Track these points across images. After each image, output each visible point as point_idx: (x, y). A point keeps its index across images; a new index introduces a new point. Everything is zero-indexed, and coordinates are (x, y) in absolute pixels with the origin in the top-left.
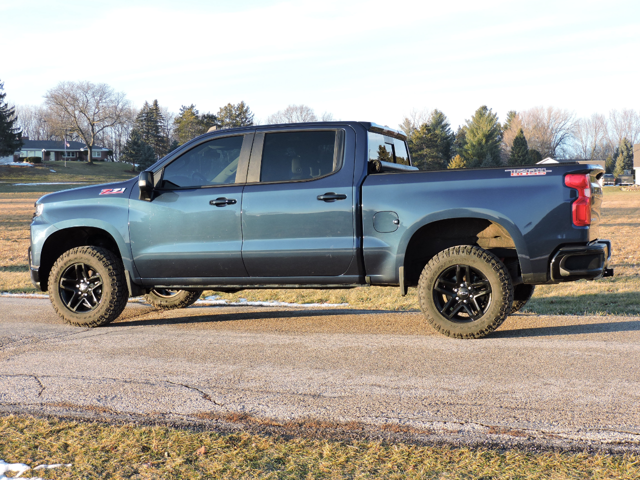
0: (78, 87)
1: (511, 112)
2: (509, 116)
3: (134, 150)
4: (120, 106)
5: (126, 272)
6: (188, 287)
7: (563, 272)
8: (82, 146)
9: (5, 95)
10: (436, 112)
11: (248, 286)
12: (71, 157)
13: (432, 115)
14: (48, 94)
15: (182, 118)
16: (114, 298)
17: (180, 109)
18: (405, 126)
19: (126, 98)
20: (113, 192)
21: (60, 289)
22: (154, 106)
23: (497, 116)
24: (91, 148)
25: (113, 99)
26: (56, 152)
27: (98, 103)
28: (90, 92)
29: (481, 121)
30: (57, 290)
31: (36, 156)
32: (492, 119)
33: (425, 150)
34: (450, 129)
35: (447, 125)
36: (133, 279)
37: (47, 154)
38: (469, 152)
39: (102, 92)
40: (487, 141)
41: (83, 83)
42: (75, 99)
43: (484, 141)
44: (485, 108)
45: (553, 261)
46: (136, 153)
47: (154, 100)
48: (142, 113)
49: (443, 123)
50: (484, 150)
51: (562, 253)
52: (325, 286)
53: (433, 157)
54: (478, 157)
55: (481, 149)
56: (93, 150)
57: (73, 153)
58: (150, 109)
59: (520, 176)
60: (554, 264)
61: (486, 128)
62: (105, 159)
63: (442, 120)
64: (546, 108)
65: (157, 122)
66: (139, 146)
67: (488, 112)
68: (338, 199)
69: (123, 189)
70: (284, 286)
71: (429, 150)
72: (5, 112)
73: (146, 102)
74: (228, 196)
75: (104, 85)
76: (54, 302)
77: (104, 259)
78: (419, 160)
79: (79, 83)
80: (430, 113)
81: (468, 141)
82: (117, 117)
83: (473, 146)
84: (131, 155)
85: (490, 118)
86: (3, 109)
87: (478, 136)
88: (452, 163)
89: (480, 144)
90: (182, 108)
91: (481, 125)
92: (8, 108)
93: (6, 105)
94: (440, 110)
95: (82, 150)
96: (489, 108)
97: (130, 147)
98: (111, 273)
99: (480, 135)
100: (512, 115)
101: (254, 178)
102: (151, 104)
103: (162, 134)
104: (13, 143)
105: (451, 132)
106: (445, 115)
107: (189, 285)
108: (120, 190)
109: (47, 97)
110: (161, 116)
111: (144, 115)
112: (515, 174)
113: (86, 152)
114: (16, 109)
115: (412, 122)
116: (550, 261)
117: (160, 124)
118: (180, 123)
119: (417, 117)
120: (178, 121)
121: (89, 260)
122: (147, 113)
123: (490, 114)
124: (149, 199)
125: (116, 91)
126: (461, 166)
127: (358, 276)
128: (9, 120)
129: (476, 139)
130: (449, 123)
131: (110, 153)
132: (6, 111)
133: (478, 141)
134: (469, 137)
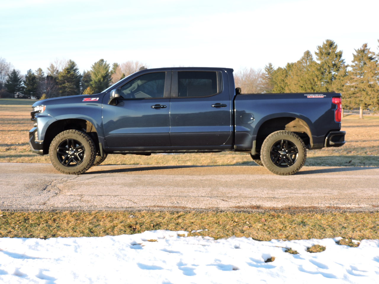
1: (115, 64)
2: (114, 66)
5: (100, 144)
6: (134, 152)
7: (331, 143)
10: (70, 61)
11: (169, 151)
13: (68, 62)
16: (92, 158)
18: (51, 68)
20: (92, 100)
21: (57, 153)
23: (109, 66)
29: (100, 68)
30: (55, 154)
32: (106, 67)
33: (66, 83)
34: (78, 72)
35: (76, 69)
36: (104, 148)
38: (93, 86)
40: (104, 80)
43: (102, 80)
44: (102, 60)
45: (327, 138)
49: (75, 68)
50: (102, 85)
51: (331, 134)
52: (211, 151)
53: (71, 88)
54: (99, 89)
55: (101, 84)
59: (312, 98)
60: (327, 140)
61: (103, 72)
63: (74, 66)
64: (135, 62)
67: (104, 63)
68: (223, 106)
69: (98, 99)
70: (189, 151)
71: (69, 84)
74: (161, 104)
76: (54, 161)
77: (86, 137)
78: (63, 89)
80: (66, 61)
81: (92, 79)
83: (95, 82)
85: (105, 67)
87: (98, 77)
88: (85, 92)
89: (99, 81)
91: (101, 71)
94: (72, 60)
96: (105, 60)
98: (90, 145)
99: (100, 76)
100: (116, 66)
101: (174, 94)
105: (79, 74)
106: (76, 64)
107: (134, 151)
108: (96, 99)
115: (55, 66)
116: (325, 138)
119: (59, 64)
121: (77, 138)
123: (105, 64)
124: (115, 104)
126: (91, 94)
127: (231, 145)
129: (97, 78)
130: (78, 68)
133: (99, 80)
134: (93, 77)
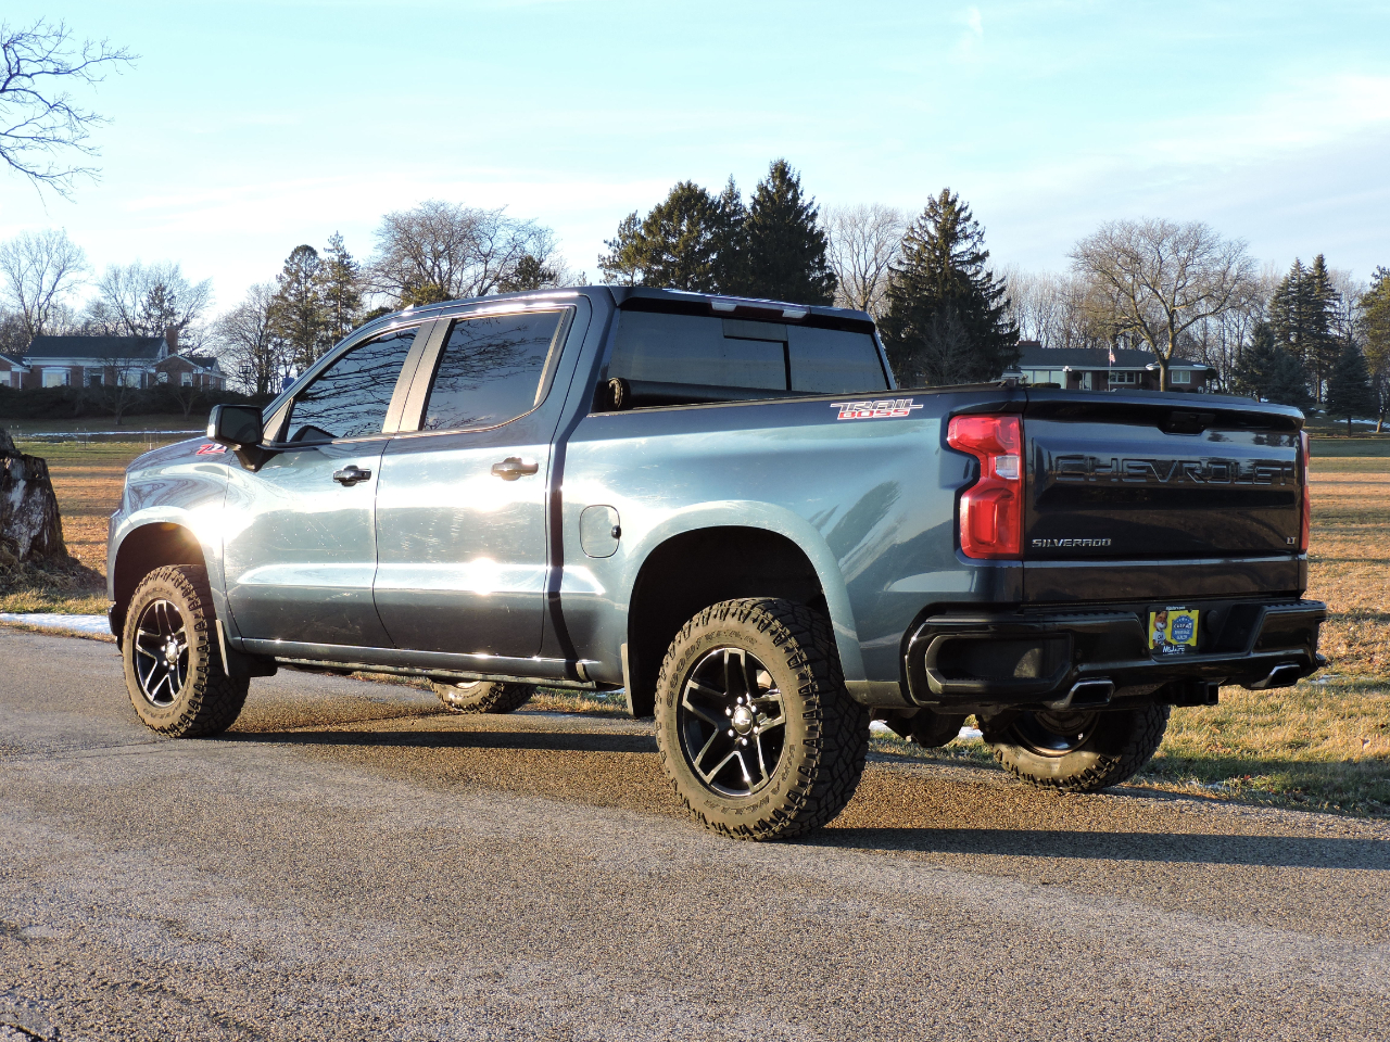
0: (1142, 234)
3: (1260, 367)
4: (1234, 271)
8: (1147, 358)
9: (986, 254)
12: (1126, 382)
14: (1078, 249)
15: (1375, 294)
17: (1373, 275)
19: (1249, 252)
20: (213, 450)
22: (1315, 269)
24: (1165, 363)
25: (1218, 255)
26: (1094, 373)
27: (1184, 266)
28: (1168, 243)
31: (1052, 382)
37: (1074, 377)
39: (1194, 241)
41: (1153, 222)
42: (1136, 259)
46: (1265, 374)
47: (1316, 256)
48: (1287, 284)
56: (1171, 368)
57: (1130, 374)
58: (1307, 275)
59: (856, 420)
62: (1200, 388)
65: (1324, 304)
66: (1271, 359)
68: (524, 473)
72: (985, 290)
73: (1298, 261)
75: (1200, 226)
79: (1143, 225)
82: (1229, 294)
84: (1253, 379)
86: (984, 284)
90: (1378, 273)
92: (993, 282)
93: (989, 275)
95: (1150, 368)
97: (1250, 361)
101: (411, 423)
102: (1309, 264)
103: (1333, 332)
104: (1000, 354)
108: (221, 448)
109: (1076, 256)
110: (1333, 290)
111: (1291, 289)
112: (847, 415)
113: (1157, 371)
114: (1008, 282)
117: (1328, 309)
118: (1370, 305)
120: (1367, 302)
122: (1299, 286)
124: (253, 467)
125: (1222, 239)
127: (562, 661)
128: (993, 306)
131: (1212, 374)
132: (988, 288)
